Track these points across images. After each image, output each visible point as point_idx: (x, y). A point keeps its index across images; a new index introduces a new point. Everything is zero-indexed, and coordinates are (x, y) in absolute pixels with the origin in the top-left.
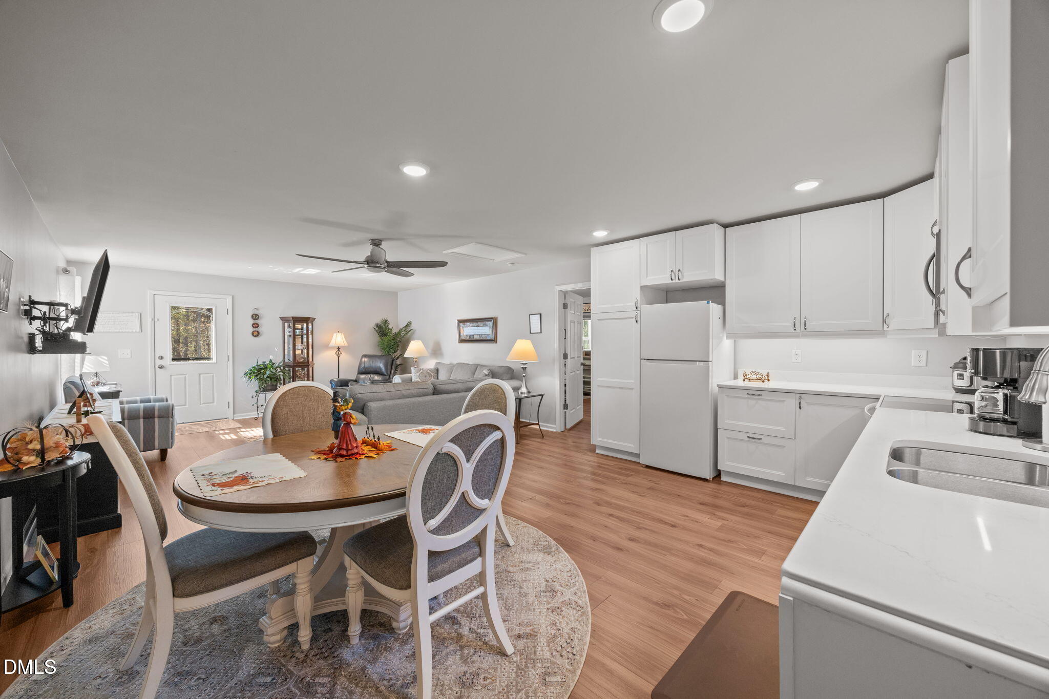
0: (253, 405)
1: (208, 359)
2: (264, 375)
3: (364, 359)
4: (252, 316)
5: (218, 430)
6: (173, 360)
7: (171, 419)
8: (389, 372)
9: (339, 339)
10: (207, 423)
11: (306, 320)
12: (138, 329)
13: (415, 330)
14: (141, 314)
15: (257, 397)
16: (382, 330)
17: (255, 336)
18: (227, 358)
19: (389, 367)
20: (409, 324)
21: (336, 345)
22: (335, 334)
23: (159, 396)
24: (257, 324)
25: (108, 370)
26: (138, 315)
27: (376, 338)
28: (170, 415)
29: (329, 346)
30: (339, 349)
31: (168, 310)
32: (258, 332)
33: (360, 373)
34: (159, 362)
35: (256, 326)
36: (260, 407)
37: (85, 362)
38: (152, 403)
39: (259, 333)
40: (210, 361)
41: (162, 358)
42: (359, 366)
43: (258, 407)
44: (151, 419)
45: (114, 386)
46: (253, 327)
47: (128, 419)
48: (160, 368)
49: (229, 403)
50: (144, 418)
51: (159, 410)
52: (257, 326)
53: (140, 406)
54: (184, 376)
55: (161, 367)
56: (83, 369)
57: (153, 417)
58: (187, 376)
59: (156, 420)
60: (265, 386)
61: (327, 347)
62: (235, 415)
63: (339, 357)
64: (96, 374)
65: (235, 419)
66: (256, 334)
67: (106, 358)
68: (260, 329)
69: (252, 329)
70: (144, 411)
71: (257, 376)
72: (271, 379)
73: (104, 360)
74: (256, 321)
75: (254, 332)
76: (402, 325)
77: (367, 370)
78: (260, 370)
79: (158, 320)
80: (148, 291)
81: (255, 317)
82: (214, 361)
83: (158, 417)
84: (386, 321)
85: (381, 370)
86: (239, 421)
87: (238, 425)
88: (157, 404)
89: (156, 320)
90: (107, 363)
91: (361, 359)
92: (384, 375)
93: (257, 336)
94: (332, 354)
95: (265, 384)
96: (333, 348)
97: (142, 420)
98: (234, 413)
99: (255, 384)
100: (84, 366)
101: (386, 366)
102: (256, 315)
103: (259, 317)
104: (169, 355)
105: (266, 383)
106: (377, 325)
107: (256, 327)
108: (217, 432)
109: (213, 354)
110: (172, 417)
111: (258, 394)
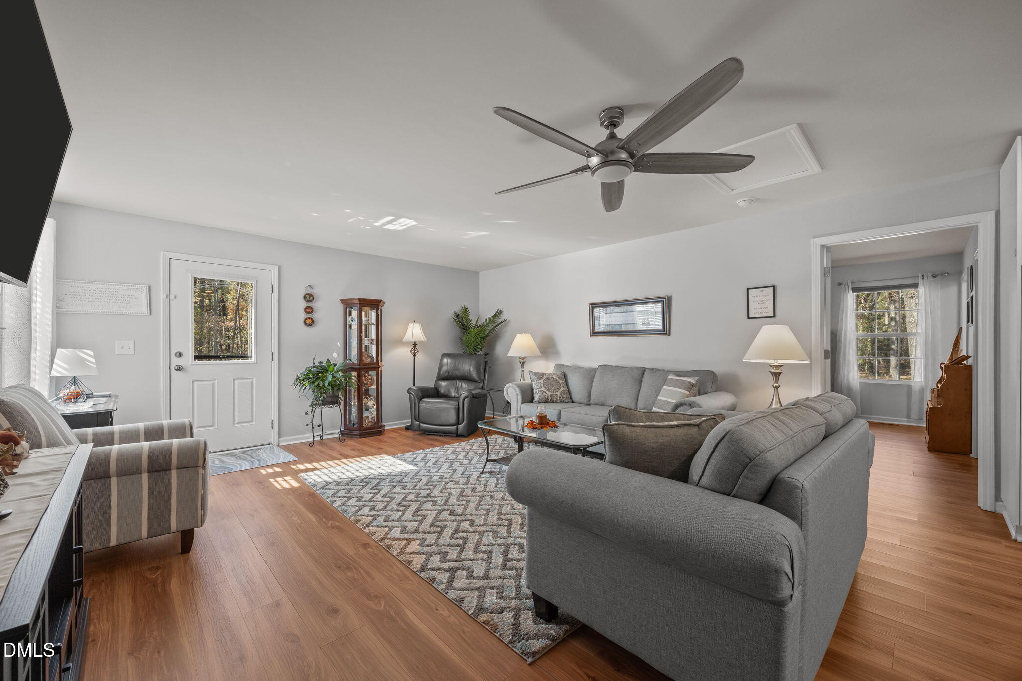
0: (307, 425)
1: (244, 356)
2: (323, 381)
3: (445, 360)
4: (305, 297)
5: (264, 468)
6: (196, 358)
7: (201, 471)
8: (482, 378)
9: (415, 332)
10: (244, 452)
11: (375, 304)
12: (145, 310)
13: (509, 321)
14: (149, 288)
15: (312, 414)
16: (461, 320)
17: (309, 326)
18: (271, 356)
19: (482, 370)
20: (498, 313)
21: (411, 340)
22: (411, 325)
23: (176, 420)
24: (311, 308)
25: (94, 373)
26: (145, 290)
27: (456, 331)
28: (200, 464)
29: (404, 340)
30: (415, 345)
31: (190, 282)
32: (312, 319)
33: (441, 378)
34: (176, 361)
35: (309, 310)
36: (316, 427)
37: (56, 360)
38: (166, 441)
39: (313, 321)
40: (249, 360)
41: (180, 355)
42: (440, 369)
43: (313, 428)
44: (163, 473)
45: (103, 400)
46: (306, 312)
47: (118, 476)
48: (177, 370)
49: (273, 420)
50: (149, 472)
51: (178, 454)
52: (311, 311)
53: (142, 447)
54: (212, 382)
55: (179, 369)
56: (53, 371)
57: (168, 469)
58: (216, 382)
59: (174, 473)
60: (324, 397)
61: (400, 342)
62: (281, 439)
63: (414, 356)
64: (75, 381)
65: (281, 444)
66: (310, 323)
67: (91, 353)
68: (315, 316)
69: (303, 316)
70: (149, 457)
71: (313, 382)
72: (333, 388)
73: (88, 355)
74: (310, 304)
75: (306, 319)
76: (490, 314)
77: (450, 374)
78: (318, 374)
79: (175, 297)
80: (162, 253)
81: (309, 298)
82: (253, 359)
83: (177, 469)
84: (465, 310)
85: (471, 375)
86: (288, 448)
87: (291, 458)
88: (175, 441)
89: (172, 297)
90: (93, 360)
91: (441, 360)
92: (476, 381)
93: (312, 325)
94: (405, 352)
95: (324, 395)
96: (407, 343)
97: (145, 477)
98: (280, 436)
99: (309, 394)
100: (54, 366)
101: (477, 369)
102: (310, 295)
103: (313, 299)
104: (189, 350)
105: (325, 393)
106: (456, 315)
107: (310, 313)
108: (264, 472)
109: (252, 348)
110: (204, 467)
111: (314, 409)
